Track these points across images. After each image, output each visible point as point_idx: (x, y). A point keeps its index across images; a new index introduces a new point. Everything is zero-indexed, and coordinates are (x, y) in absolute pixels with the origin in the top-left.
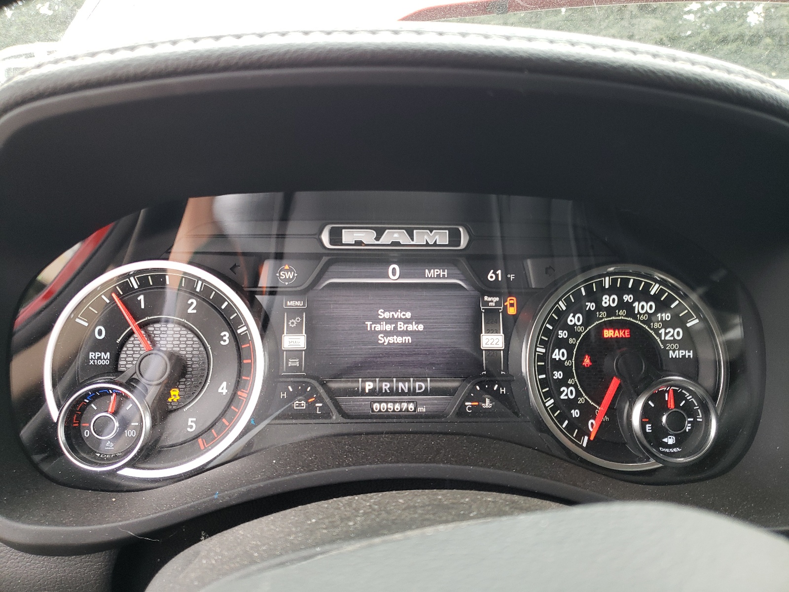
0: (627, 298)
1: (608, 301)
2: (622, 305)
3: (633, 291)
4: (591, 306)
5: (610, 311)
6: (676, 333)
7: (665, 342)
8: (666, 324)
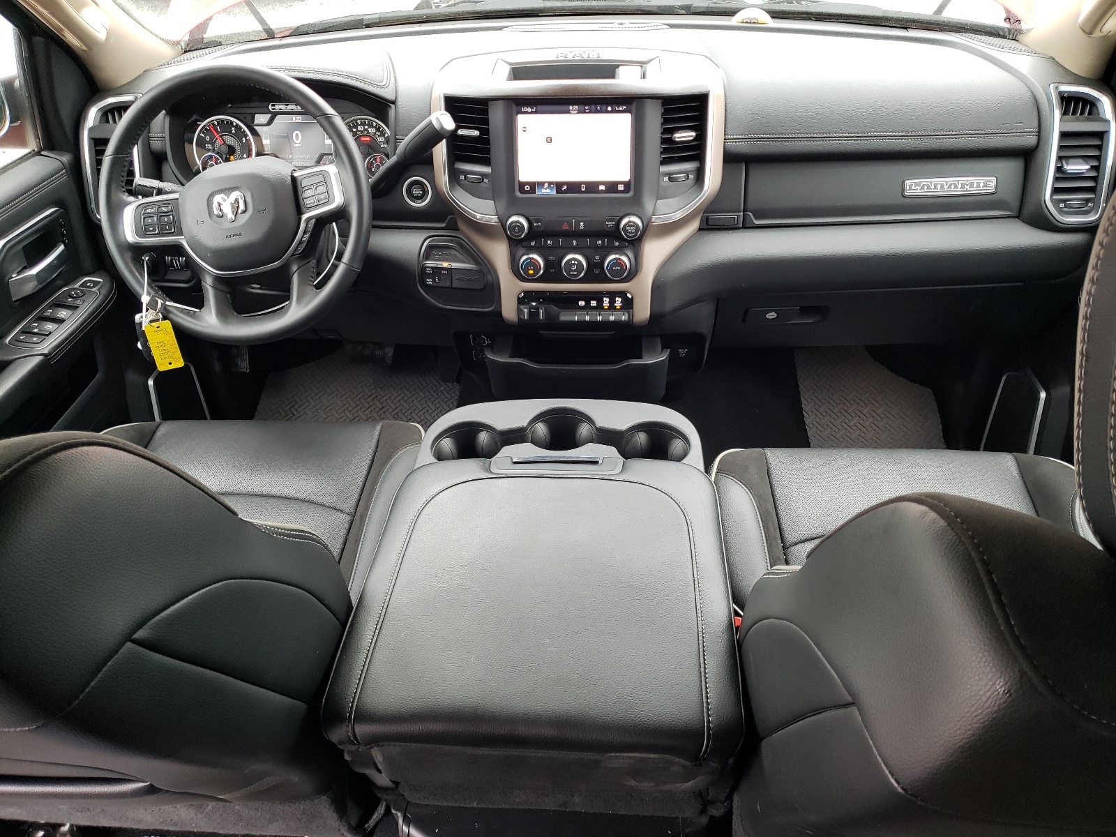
0: (366, 127)
1: (360, 128)
2: (365, 130)
3: (368, 125)
4: (355, 130)
5: (362, 132)
6: (382, 139)
7: (380, 142)
8: (379, 136)
